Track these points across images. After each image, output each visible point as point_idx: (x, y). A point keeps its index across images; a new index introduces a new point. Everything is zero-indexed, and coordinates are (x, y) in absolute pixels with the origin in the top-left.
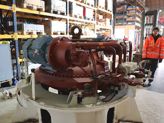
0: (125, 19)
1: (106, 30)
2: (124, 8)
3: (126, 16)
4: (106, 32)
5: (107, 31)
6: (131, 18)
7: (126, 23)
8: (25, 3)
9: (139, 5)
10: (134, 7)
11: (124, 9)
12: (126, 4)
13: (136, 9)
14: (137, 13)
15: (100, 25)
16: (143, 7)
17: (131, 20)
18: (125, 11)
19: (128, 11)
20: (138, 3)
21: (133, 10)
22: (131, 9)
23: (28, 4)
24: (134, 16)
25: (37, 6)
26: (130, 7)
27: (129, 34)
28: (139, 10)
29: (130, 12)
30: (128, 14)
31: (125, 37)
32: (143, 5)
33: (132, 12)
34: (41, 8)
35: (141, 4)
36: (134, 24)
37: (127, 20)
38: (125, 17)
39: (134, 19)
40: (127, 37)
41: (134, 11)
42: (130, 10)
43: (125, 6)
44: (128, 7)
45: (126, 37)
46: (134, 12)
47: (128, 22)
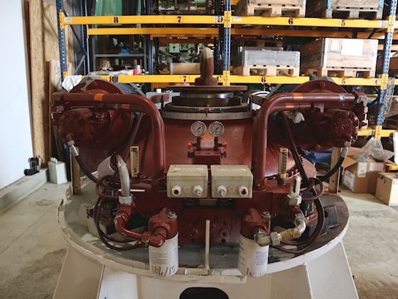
8: (251, 4)
23: (259, 5)
25: (284, 5)
34: (294, 8)
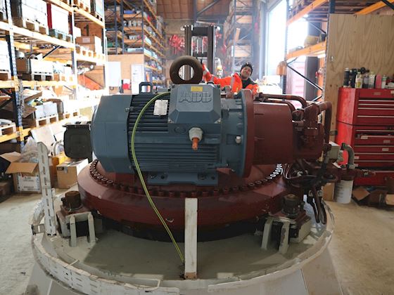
0: (120, 40)
1: (92, 67)
2: (115, 12)
3: (121, 33)
4: (91, 70)
5: (93, 69)
6: (134, 37)
7: (121, 50)
9: (146, 10)
10: (138, 12)
11: (116, 16)
12: (118, 4)
13: (143, 18)
14: (145, 28)
15: (84, 53)
16: (154, 14)
17: (132, 41)
18: (117, 19)
19: (125, 22)
20: (144, 4)
21: (135, 20)
22: (132, 16)
24: (141, 34)
26: (129, 11)
27: (133, 75)
28: (147, 20)
29: (130, 23)
30: (125, 29)
31: (124, 83)
32: (153, 10)
33: (135, 25)
35: (150, 8)
36: (142, 52)
37: (126, 41)
38: (120, 35)
39: (141, 41)
40: (128, 83)
41: (139, 22)
42: (130, 19)
43: (118, 8)
44: (125, 12)
45: (126, 81)
46: (139, 25)
47: (127, 46)
